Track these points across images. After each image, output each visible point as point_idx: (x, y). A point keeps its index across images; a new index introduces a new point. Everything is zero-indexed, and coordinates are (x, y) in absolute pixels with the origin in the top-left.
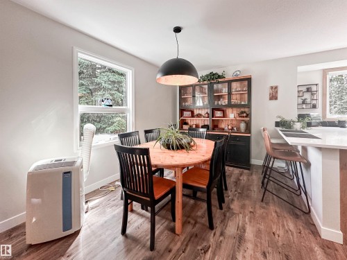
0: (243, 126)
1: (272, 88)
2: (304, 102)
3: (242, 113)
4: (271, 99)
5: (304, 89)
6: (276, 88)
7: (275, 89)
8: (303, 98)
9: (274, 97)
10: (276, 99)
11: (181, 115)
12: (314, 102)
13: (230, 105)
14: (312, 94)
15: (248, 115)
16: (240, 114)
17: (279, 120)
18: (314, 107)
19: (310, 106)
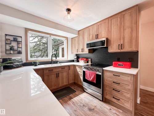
5: (12, 38)
8: (11, 45)
12: (20, 49)
14: (18, 44)
19: (16, 52)
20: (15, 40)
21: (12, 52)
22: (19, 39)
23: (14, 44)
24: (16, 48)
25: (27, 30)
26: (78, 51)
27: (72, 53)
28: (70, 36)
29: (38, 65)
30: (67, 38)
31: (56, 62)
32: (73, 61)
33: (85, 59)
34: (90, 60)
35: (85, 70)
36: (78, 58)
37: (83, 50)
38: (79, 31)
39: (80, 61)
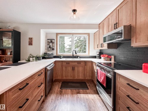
1: (29, 38)
2: (50, 47)
5: (49, 41)
7: (31, 39)
9: (31, 43)
10: (32, 44)
12: (53, 47)
18: (53, 49)
19: (52, 49)
20: (51, 42)
21: (50, 49)
22: (53, 41)
23: (51, 44)
24: (51, 47)
25: (57, 34)
27: (95, 48)
28: (92, 31)
29: (63, 58)
30: (89, 34)
31: (77, 57)
32: (95, 57)
33: (106, 56)
34: (113, 57)
37: (102, 46)
38: (99, 24)
39: (102, 57)
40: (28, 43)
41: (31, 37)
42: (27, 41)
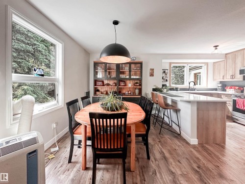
0: (137, 91)
3: (137, 83)
4: (150, 76)
5: (163, 71)
6: (153, 70)
9: (152, 75)
10: (153, 76)
11: (95, 84)
12: (166, 78)
13: (130, 79)
14: (166, 74)
15: (141, 85)
16: (135, 84)
17: (155, 88)
18: (167, 81)
26: (225, 77)
27: (214, 80)
30: (207, 64)
31: (194, 90)
32: (215, 90)
33: (237, 88)
35: (235, 99)
36: (224, 86)
37: (233, 76)
38: (226, 54)
39: (227, 90)
40: (149, 74)
41: (152, 68)
42: (149, 72)
